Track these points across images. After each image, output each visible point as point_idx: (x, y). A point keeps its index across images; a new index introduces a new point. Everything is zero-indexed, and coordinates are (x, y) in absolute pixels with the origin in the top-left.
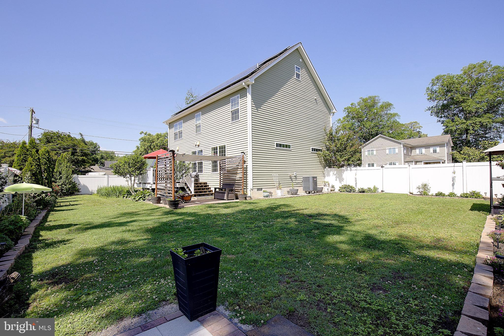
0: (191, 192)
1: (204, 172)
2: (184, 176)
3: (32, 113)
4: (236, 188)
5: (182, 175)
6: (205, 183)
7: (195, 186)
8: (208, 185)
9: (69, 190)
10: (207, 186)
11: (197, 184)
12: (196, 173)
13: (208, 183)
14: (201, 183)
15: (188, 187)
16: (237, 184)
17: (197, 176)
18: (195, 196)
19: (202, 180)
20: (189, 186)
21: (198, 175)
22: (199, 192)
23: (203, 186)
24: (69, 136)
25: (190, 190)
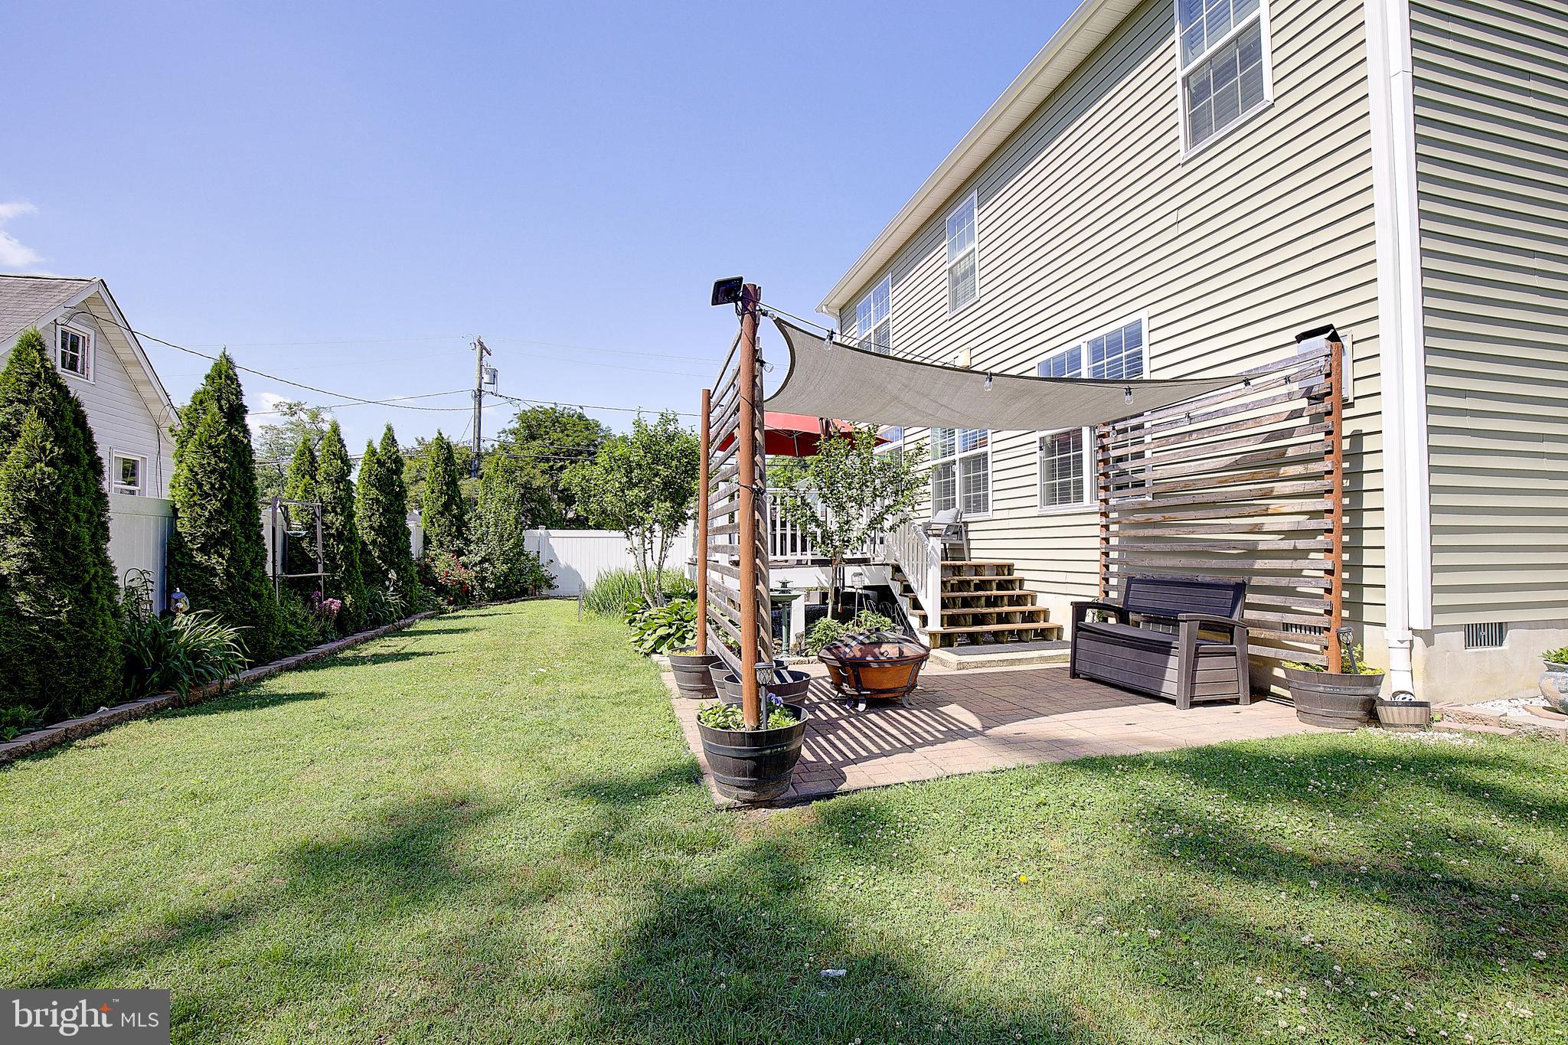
0: (924, 620)
1: (998, 505)
2: (887, 525)
3: (482, 353)
4: (1250, 615)
5: (875, 522)
6: (999, 569)
7: (944, 583)
8: (1021, 581)
9: (506, 580)
10: (1012, 582)
11: (957, 570)
12: (952, 512)
13: (1017, 565)
14: (978, 569)
15: (907, 589)
16: (1268, 581)
17: (959, 530)
18: (947, 641)
19: (984, 549)
20: (914, 585)
21: (966, 523)
22: (970, 620)
23: (990, 581)
24: (581, 417)
25: (916, 605)
